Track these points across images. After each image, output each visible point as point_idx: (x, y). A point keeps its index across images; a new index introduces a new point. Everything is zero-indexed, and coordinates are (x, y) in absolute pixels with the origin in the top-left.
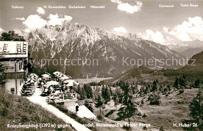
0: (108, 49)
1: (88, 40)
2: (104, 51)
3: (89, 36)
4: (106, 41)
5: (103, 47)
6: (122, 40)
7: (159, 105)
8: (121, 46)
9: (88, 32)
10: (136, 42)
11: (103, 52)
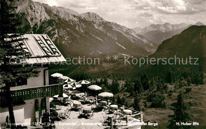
0: (60, 32)
1: (32, 19)
2: (55, 34)
3: (33, 14)
4: (57, 22)
5: (54, 30)
6: (78, 20)
7: (166, 108)
8: (77, 29)
9: (31, 9)
10: (96, 23)
11: (54, 36)
